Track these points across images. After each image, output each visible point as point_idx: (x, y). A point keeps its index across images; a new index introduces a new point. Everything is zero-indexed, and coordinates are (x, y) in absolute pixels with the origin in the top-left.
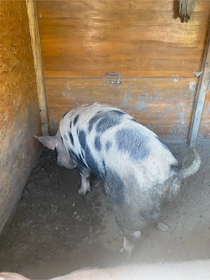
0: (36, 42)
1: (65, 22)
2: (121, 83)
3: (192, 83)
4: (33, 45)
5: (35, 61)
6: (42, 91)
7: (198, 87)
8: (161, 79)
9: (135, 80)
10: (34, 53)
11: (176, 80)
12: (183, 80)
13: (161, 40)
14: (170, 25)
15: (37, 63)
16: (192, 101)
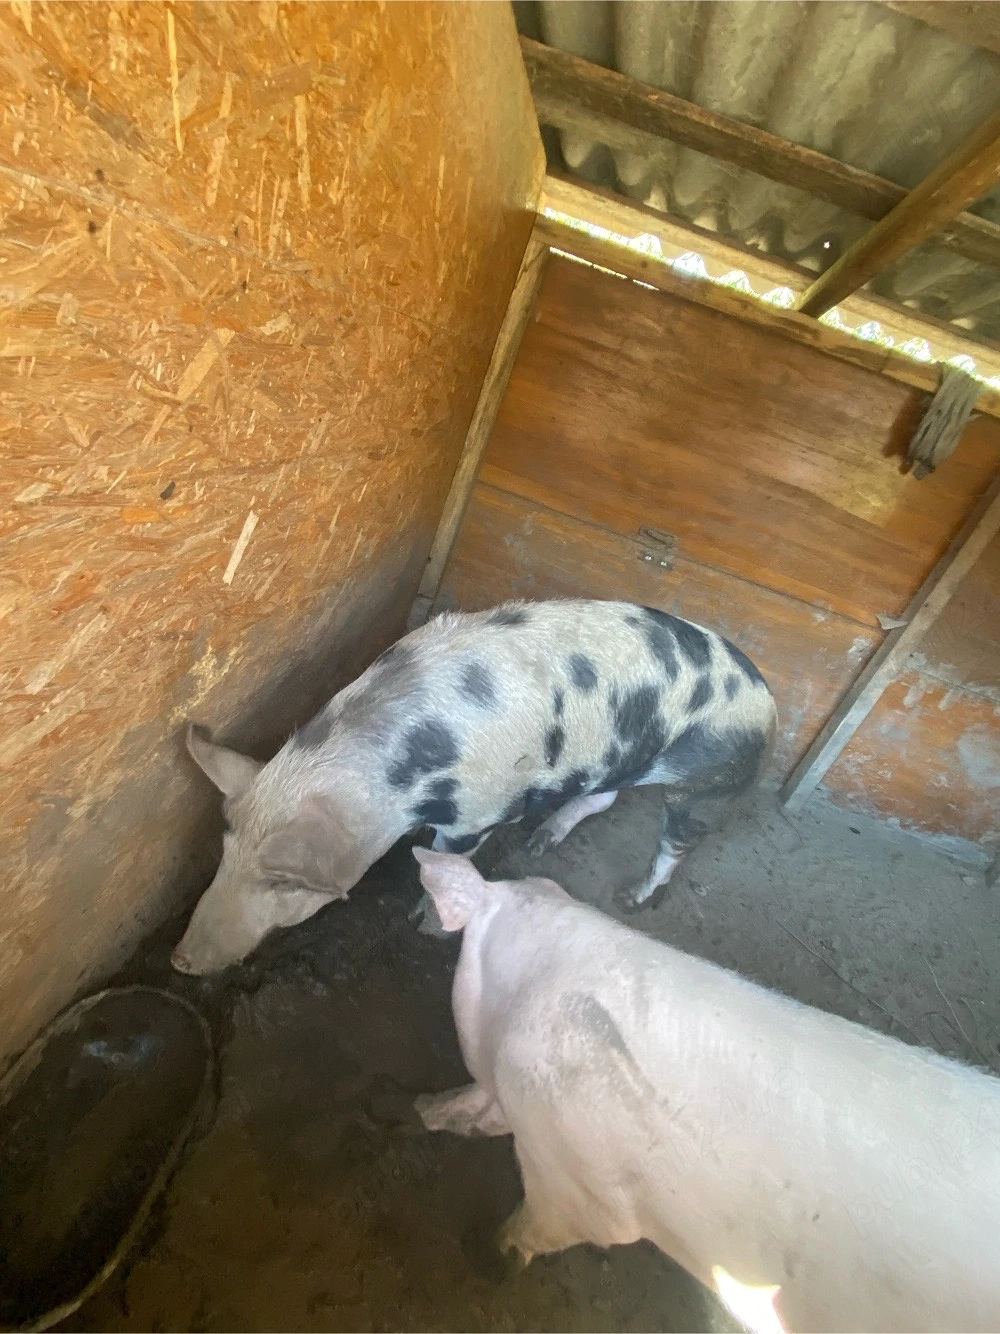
0: (498, 380)
1: (595, 358)
2: (670, 567)
3: (861, 643)
4: (489, 383)
5: (475, 426)
6: (456, 511)
7: (872, 659)
8: (783, 600)
9: (711, 574)
10: (481, 406)
11: (820, 617)
12: (841, 625)
13: (828, 497)
14: (868, 468)
15: (477, 435)
16: (840, 687)
